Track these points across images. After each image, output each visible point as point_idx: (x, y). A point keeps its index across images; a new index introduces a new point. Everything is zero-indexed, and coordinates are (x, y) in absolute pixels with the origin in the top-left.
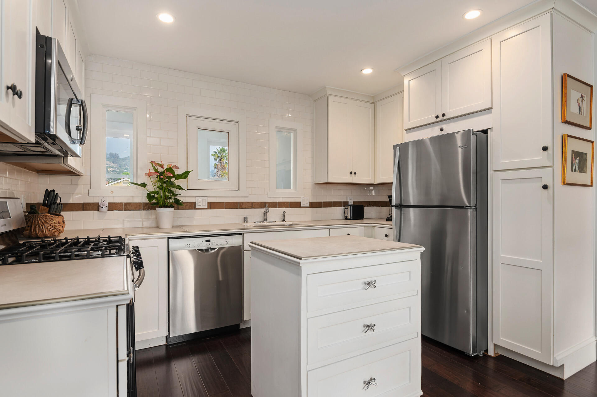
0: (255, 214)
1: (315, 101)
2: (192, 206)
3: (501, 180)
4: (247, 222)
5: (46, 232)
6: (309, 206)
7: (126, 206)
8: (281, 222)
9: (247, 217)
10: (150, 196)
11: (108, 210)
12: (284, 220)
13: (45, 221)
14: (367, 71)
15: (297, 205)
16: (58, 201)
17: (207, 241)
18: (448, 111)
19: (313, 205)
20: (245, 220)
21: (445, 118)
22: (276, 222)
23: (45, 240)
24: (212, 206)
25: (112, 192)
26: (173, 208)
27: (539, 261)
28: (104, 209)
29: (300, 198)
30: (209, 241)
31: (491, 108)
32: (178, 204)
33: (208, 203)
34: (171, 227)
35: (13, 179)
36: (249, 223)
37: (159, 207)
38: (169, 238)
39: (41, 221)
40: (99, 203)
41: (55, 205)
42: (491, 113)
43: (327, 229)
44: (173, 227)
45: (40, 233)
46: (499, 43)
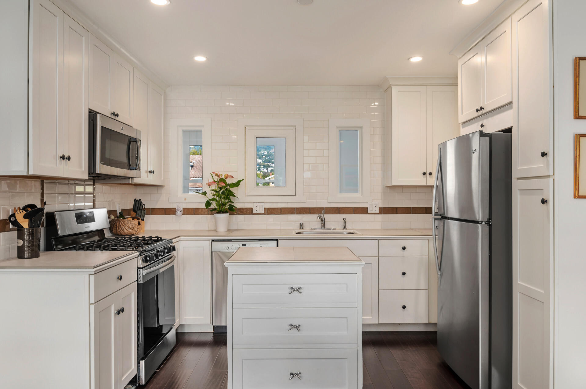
0: (312, 220)
1: (386, 91)
2: (249, 211)
3: (519, 190)
4: (303, 228)
5: (126, 232)
6: (378, 212)
7: (195, 211)
8: (341, 229)
9: (303, 224)
10: (208, 204)
11: (182, 214)
12: (345, 228)
13: (125, 224)
14: (416, 59)
15: (364, 211)
16: (144, 207)
17: (243, 245)
18: (486, 104)
19: (384, 211)
20: (302, 226)
21: (483, 111)
22: (335, 229)
23: (126, 237)
24: (269, 211)
25: (185, 199)
26: (228, 214)
27: (542, 292)
28: (179, 213)
29: (367, 204)
30: (245, 245)
31: (511, 103)
32: (232, 210)
33: (265, 209)
34: (226, 230)
35: (108, 193)
36: (305, 229)
37: (217, 213)
38: (213, 241)
39: (122, 224)
40: (176, 208)
41: (140, 211)
42: (511, 108)
43: (376, 239)
44: (229, 230)
45: (122, 232)
46: (517, 22)
